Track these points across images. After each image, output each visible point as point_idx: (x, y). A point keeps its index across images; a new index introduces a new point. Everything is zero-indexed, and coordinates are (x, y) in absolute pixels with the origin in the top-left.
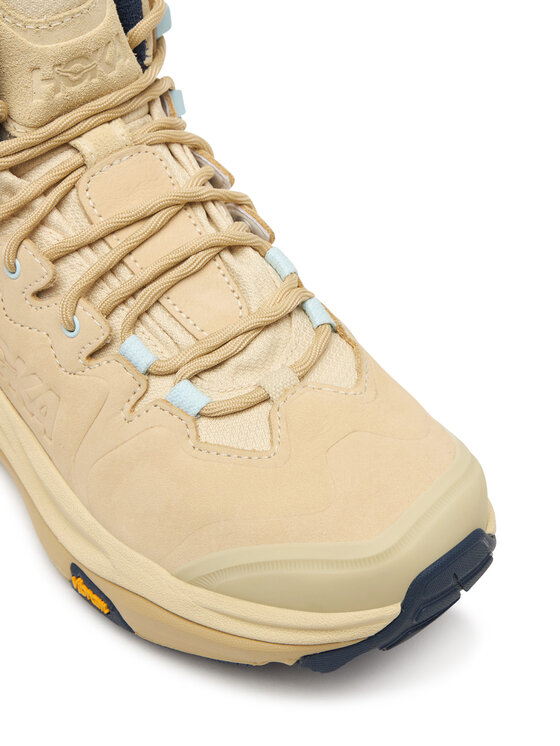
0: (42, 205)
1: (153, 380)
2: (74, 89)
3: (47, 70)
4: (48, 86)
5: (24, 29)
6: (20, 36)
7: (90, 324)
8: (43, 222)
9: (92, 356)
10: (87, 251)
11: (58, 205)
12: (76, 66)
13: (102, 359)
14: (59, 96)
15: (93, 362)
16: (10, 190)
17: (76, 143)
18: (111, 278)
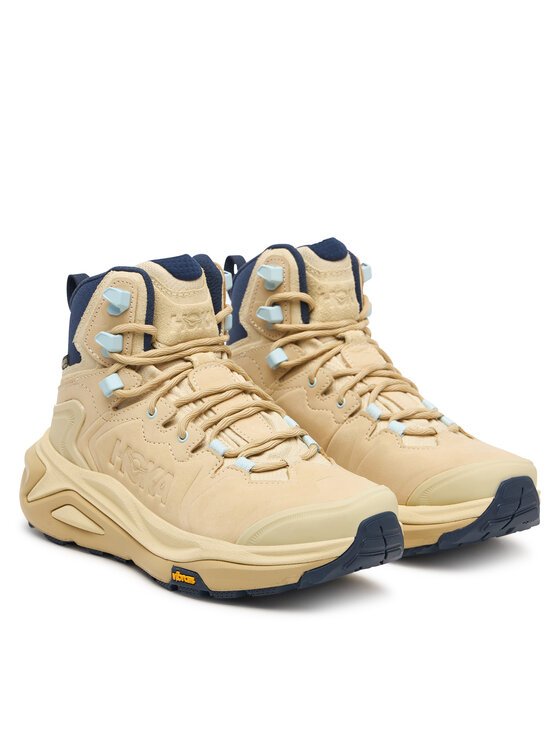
0: (168, 384)
1: (227, 460)
2: (190, 330)
3: (180, 316)
4: (179, 325)
5: (171, 295)
6: (167, 298)
7: (195, 433)
8: (169, 391)
9: (194, 451)
10: (192, 405)
11: (178, 384)
12: (192, 318)
13: (199, 452)
14: (183, 331)
15: (195, 454)
16: (153, 375)
17: (191, 358)
18: (204, 417)
